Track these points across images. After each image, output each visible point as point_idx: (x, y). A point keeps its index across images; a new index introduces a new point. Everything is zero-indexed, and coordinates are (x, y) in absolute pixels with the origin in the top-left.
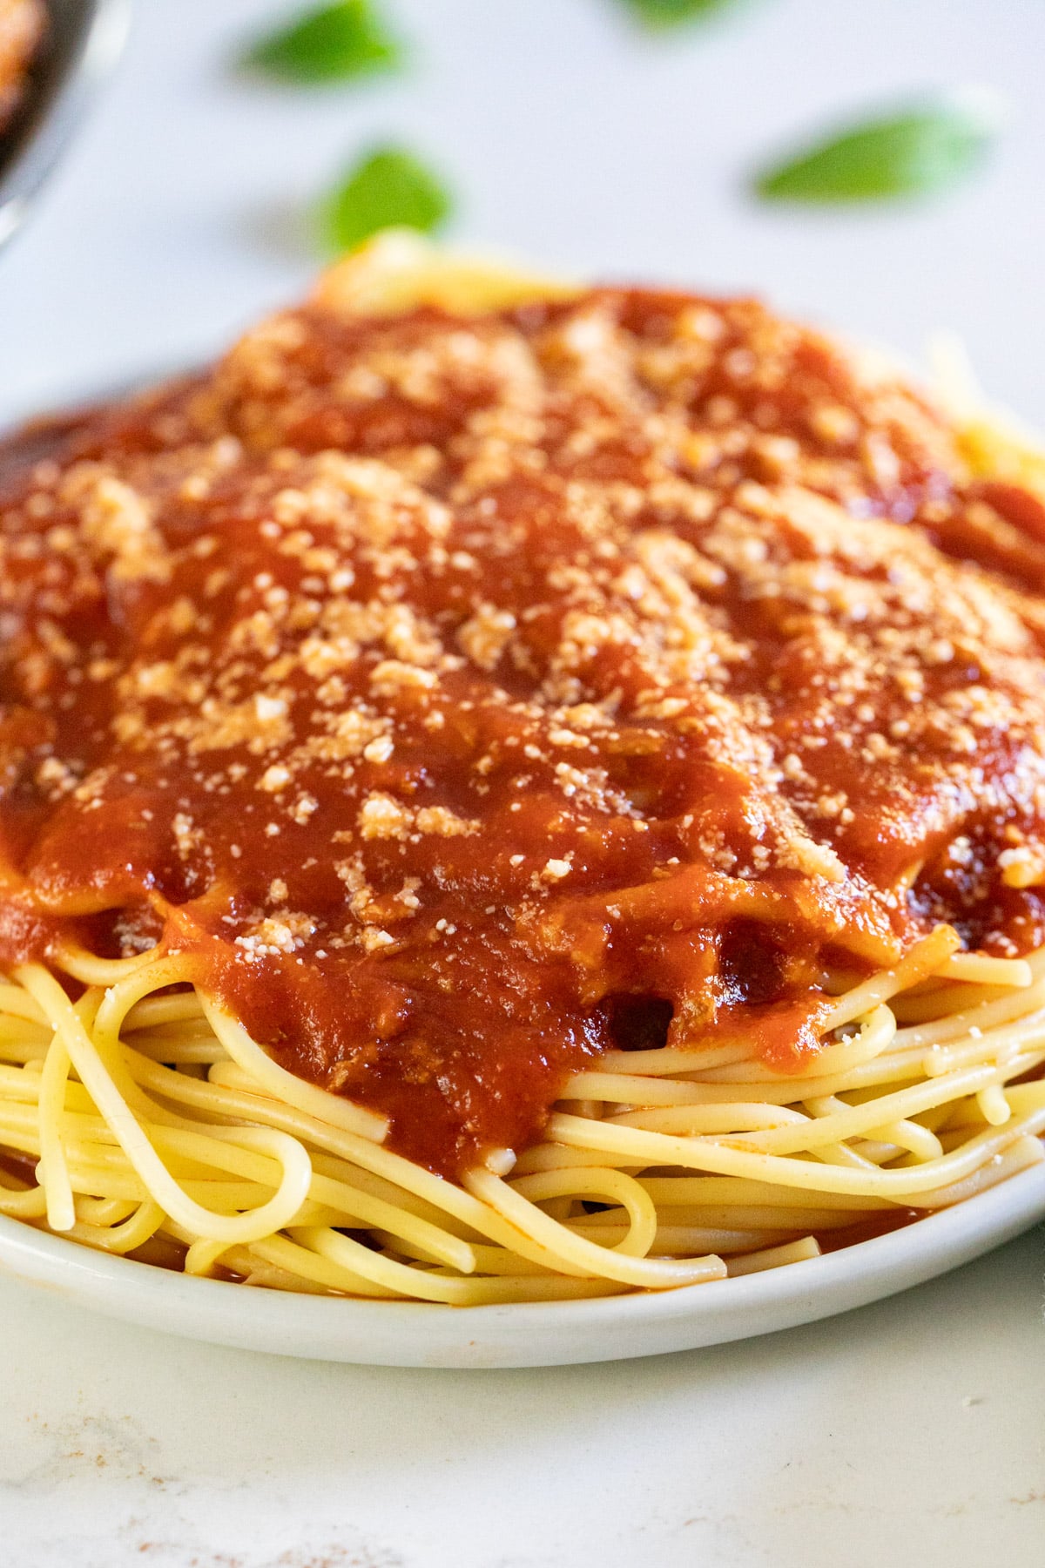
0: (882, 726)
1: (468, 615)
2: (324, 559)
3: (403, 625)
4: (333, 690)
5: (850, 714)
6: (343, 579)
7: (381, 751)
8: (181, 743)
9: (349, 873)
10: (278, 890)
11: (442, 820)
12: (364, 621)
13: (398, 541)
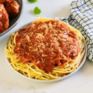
0: (67, 48)
1: (46, 43)
2: (38, 41)
3: (43, 44)
4: (40, 48)
5: (65, 47)
6: (40, 42)
7: (43, 52)
8: (32, 51)
9: (42, 58)
10: (38, 59)
11: (46, 55)
12: (41, 44)
13: (42, 39)
